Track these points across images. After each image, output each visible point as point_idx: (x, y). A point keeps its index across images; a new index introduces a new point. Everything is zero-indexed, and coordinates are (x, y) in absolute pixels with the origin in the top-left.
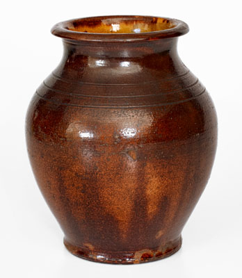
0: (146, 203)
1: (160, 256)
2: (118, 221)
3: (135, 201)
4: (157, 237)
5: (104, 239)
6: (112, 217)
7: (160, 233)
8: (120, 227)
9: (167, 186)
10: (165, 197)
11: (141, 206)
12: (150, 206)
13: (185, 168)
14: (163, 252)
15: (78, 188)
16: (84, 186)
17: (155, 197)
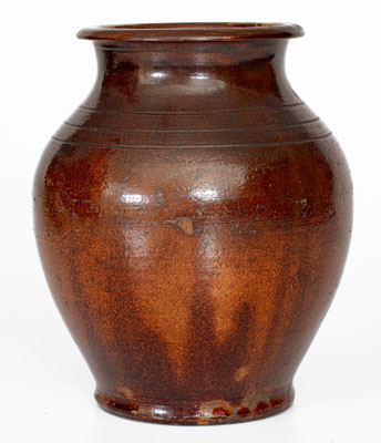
0: (211, 312)
1: (244, 415)
2: (165, 344)
3: (193, 308)
4: (238, 379)
5: (146, 378)
6: (156, 336)
7: (243, 372)
8: (170, 355)
9: (247, 285)
10: (245, 304)
11: (203, 318)
12: (219, 319)
13: (279, 255)
14: (251, 409)
15: (100, 283)
16: (109, 278)
17: (227, 304)
